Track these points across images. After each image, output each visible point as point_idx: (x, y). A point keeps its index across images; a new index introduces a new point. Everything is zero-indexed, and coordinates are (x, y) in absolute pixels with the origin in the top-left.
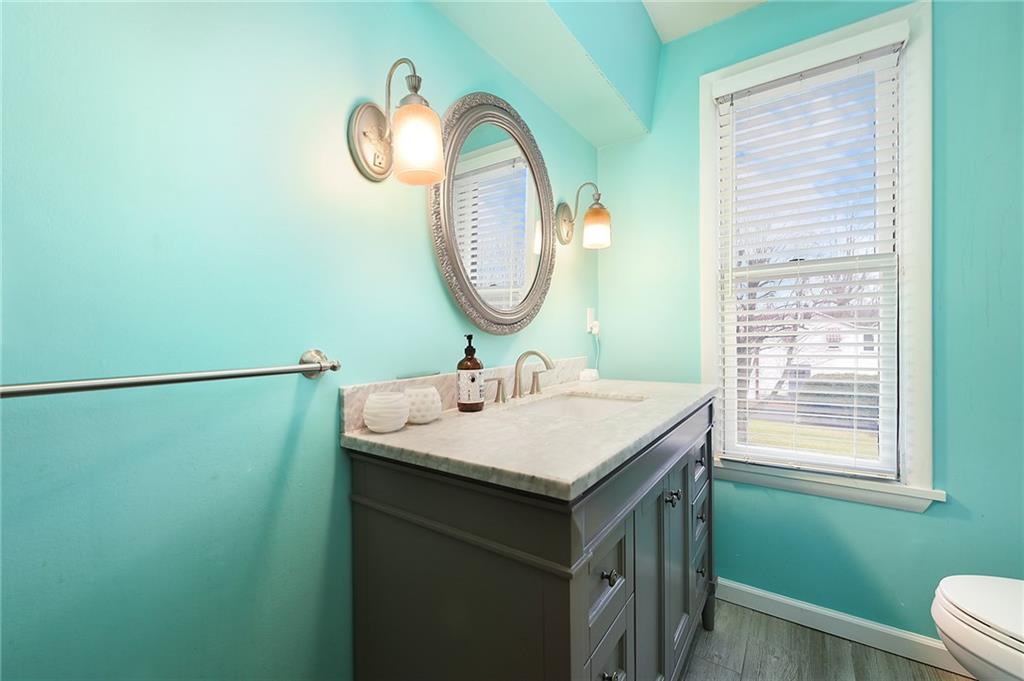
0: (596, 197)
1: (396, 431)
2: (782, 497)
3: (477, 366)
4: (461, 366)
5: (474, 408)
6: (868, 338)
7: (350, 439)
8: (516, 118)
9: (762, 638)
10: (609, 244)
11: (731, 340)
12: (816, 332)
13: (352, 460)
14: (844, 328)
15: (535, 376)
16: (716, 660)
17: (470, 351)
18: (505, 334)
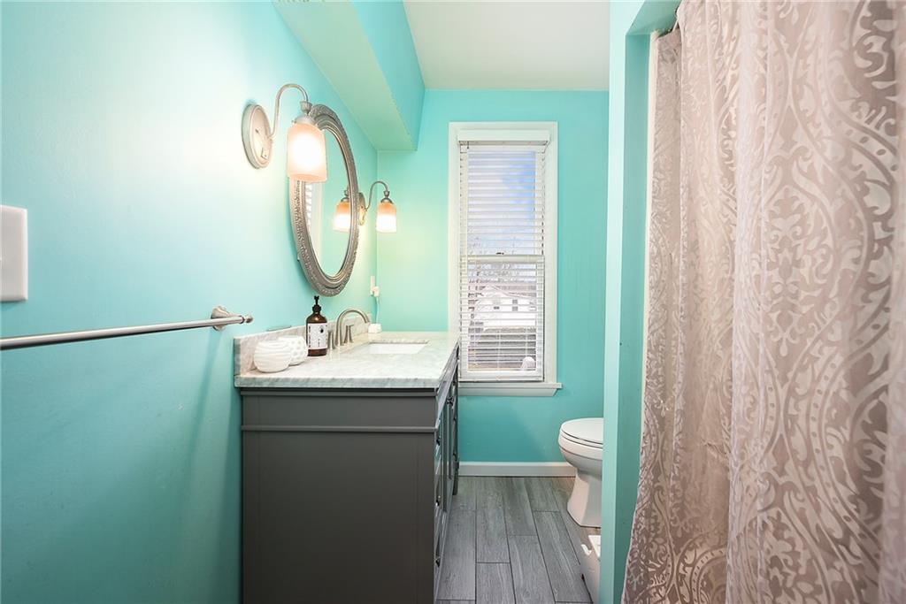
0: (387, 193)
1: (283, 371)
2: (492, 400)
3: (323, 320)
4: (310, 320)
5: (322, 353)
6: (515, 302)
7: (247, 379)
8: (340, 127)
9: (483, 490)
10: (395, 230)
11: (465, 302)
12: (488, 298)
13: (242, 397)
14: (505, 296)
15: (348, 328)
16: (462, 508)
17: (317, 309)
18: (332, 295)
